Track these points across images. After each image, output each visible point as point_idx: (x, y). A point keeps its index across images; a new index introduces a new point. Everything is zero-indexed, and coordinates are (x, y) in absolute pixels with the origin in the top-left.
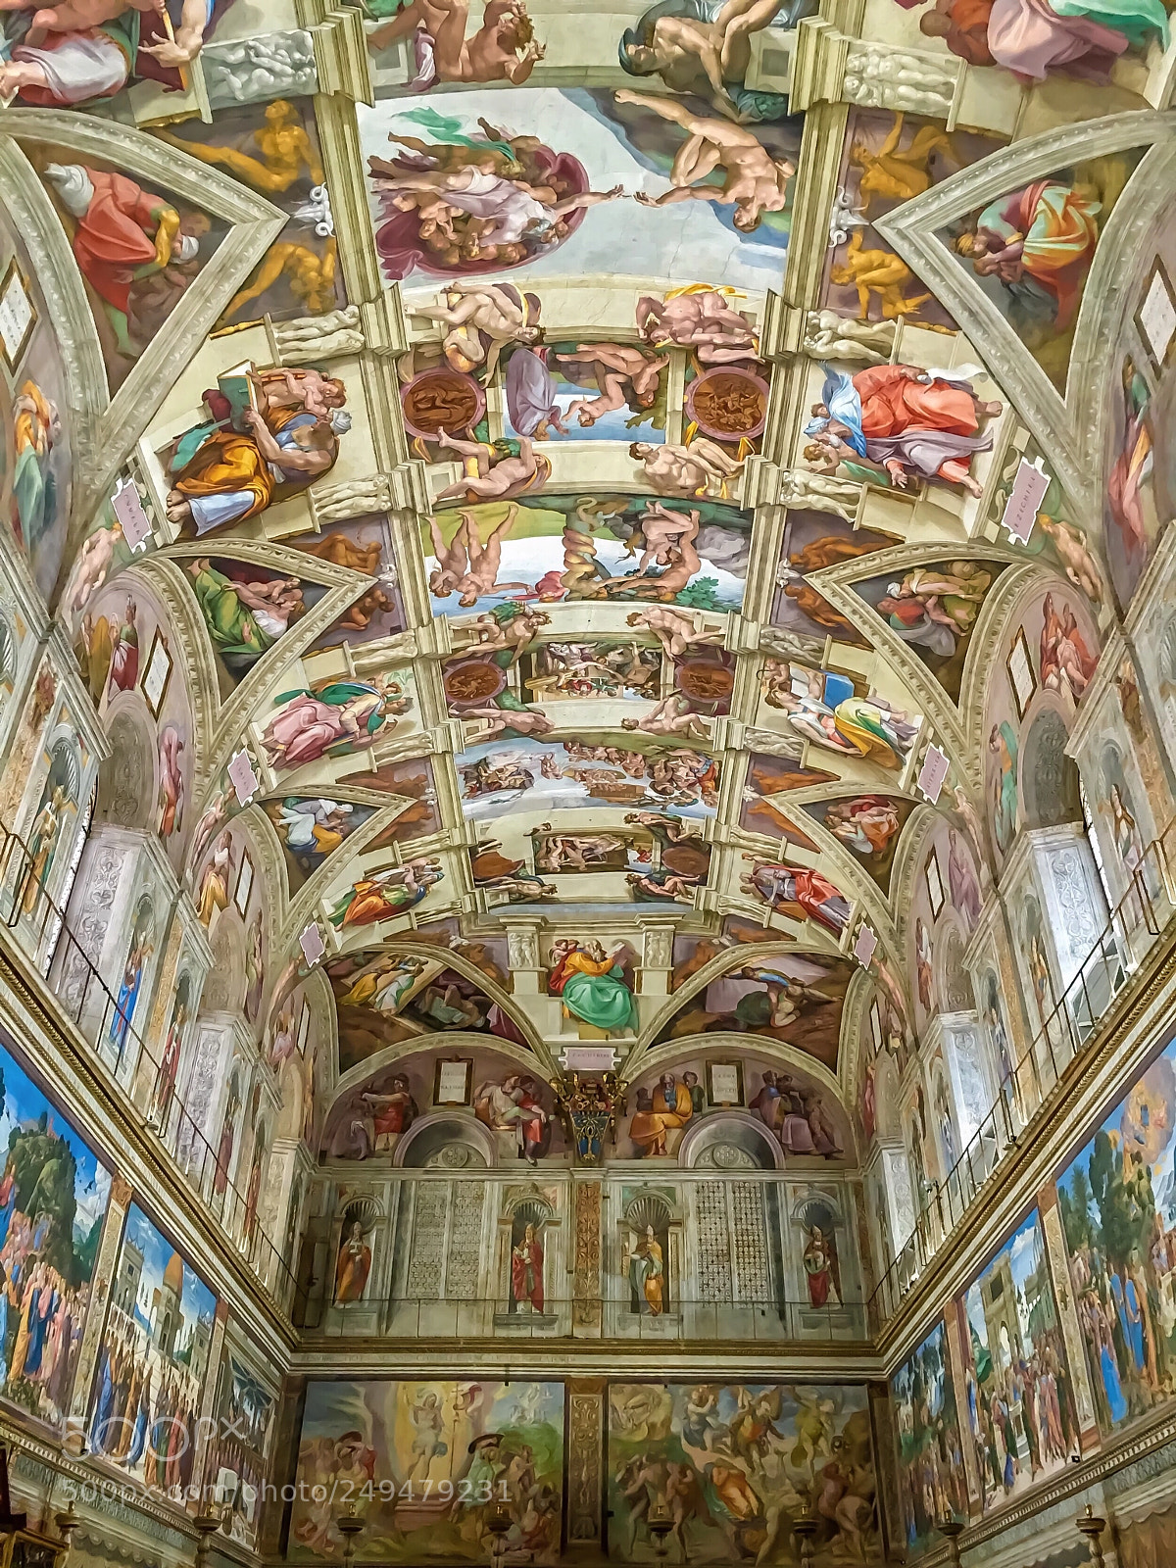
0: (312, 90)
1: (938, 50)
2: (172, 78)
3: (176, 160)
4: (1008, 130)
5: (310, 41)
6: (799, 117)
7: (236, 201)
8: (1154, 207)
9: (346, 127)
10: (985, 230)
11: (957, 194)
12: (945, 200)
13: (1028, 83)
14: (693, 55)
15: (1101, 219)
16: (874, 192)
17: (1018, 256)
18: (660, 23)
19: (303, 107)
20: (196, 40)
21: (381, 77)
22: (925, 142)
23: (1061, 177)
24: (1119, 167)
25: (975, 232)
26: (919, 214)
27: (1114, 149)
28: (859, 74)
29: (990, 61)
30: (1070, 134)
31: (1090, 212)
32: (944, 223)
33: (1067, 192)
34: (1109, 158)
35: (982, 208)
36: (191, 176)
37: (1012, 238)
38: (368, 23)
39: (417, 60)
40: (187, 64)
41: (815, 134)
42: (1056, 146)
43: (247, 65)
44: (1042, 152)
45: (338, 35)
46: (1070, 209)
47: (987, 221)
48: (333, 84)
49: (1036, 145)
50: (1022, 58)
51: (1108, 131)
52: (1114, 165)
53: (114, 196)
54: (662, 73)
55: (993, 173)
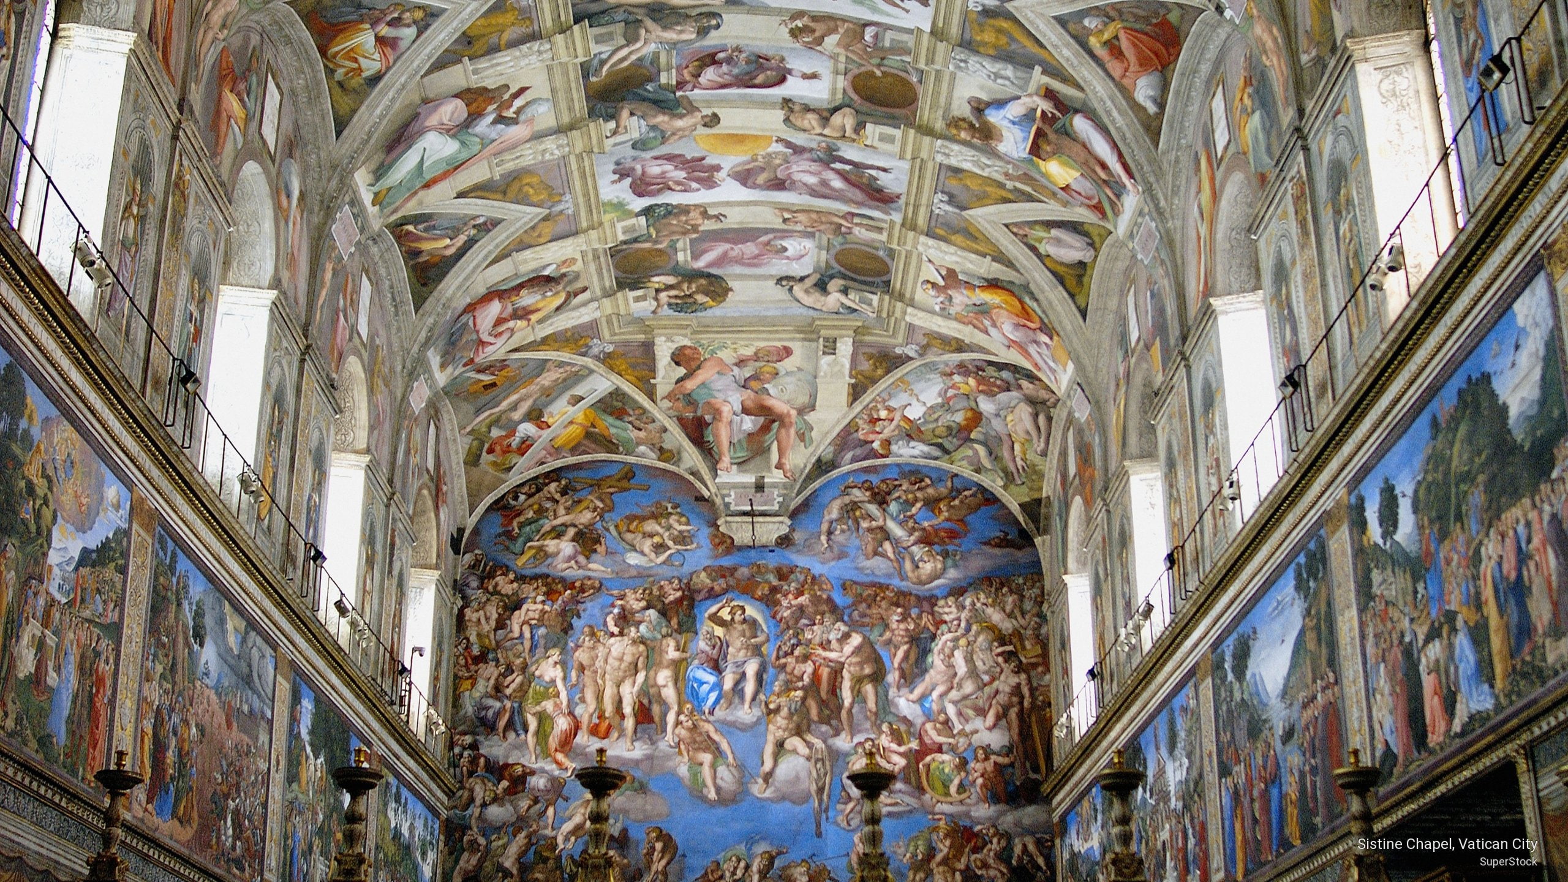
0: (958, 49)
1: (491, 83)
2: (1049, 94)
3: (1072, 65)
4: (425, 79)
5: (951, 67)
6: (578, 20)
7: (1042, 26)
8: (303, 98)
9: (941, 25)
10: (409, 26)
11: (442, 36)
12: (450, 29)
13: (426, 101)
14: (665, 28)
15: (330, 72)
16: (507, 11)
17: (374, 24)
18: (694, 36)
19: (968, 45)
20: (1024, 100)
21: (905, 37)
22: (480, 46)
23: (375, 80)
24: (344, 110)
25: (415, 22)
26: (465, 15)
27: (355, 119)
28: (540, 52)
29: (456, 96)
30: (388, 108)
31: (341, 72)
32: (441, 19)
33: (365, 74)
34: (354, 111)
35: (418, 36)
36: (1066, 52)
37: (384, 30)
38: (908, 59)
39: (876, 36)
40: (1037, 94)
41: (563, 18)
42: (391, 95)
43: (997, 76)
44: (398, 85)
45: (930, 61)
46: (355, 65)
47: (410, 32)
48: (941, 47)
49: (404, 87)
50: (436, 108)
51: (367, 128)
52: (348, 109)
53: (1126, 70)
54: (688, 16)
55: (423, 56)
